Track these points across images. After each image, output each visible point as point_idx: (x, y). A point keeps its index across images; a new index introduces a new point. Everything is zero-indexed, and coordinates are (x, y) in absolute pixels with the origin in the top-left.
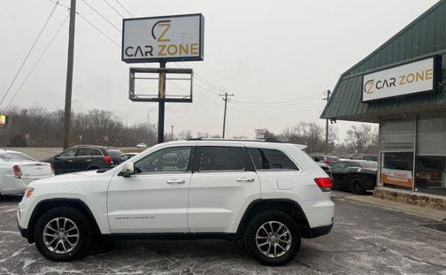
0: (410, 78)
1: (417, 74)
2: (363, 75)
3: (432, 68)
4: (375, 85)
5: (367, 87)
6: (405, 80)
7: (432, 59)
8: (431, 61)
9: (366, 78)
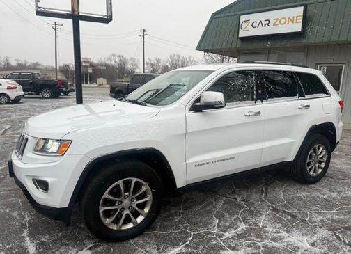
0: (283, 21)
1: (289, 18)
2: (240, 15)
3: (302, 14)
4: (250, 25)
5: (244, 26)
6: (278, 23)
7: (303, 7)
8: (302, 8)
9: (243, 18)
